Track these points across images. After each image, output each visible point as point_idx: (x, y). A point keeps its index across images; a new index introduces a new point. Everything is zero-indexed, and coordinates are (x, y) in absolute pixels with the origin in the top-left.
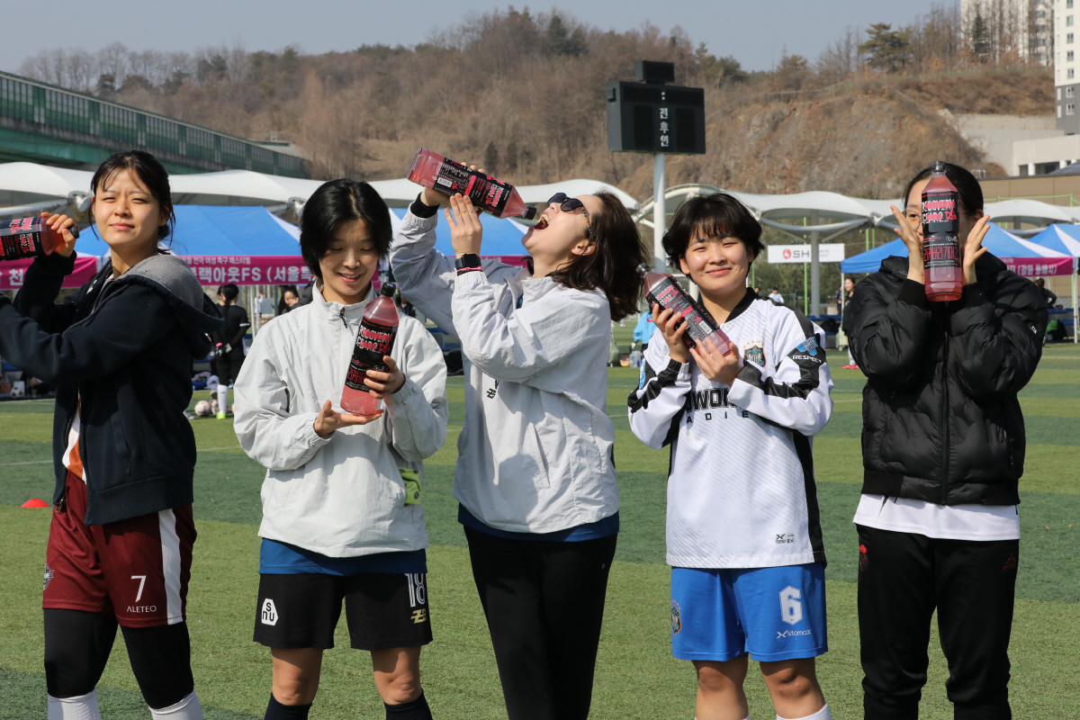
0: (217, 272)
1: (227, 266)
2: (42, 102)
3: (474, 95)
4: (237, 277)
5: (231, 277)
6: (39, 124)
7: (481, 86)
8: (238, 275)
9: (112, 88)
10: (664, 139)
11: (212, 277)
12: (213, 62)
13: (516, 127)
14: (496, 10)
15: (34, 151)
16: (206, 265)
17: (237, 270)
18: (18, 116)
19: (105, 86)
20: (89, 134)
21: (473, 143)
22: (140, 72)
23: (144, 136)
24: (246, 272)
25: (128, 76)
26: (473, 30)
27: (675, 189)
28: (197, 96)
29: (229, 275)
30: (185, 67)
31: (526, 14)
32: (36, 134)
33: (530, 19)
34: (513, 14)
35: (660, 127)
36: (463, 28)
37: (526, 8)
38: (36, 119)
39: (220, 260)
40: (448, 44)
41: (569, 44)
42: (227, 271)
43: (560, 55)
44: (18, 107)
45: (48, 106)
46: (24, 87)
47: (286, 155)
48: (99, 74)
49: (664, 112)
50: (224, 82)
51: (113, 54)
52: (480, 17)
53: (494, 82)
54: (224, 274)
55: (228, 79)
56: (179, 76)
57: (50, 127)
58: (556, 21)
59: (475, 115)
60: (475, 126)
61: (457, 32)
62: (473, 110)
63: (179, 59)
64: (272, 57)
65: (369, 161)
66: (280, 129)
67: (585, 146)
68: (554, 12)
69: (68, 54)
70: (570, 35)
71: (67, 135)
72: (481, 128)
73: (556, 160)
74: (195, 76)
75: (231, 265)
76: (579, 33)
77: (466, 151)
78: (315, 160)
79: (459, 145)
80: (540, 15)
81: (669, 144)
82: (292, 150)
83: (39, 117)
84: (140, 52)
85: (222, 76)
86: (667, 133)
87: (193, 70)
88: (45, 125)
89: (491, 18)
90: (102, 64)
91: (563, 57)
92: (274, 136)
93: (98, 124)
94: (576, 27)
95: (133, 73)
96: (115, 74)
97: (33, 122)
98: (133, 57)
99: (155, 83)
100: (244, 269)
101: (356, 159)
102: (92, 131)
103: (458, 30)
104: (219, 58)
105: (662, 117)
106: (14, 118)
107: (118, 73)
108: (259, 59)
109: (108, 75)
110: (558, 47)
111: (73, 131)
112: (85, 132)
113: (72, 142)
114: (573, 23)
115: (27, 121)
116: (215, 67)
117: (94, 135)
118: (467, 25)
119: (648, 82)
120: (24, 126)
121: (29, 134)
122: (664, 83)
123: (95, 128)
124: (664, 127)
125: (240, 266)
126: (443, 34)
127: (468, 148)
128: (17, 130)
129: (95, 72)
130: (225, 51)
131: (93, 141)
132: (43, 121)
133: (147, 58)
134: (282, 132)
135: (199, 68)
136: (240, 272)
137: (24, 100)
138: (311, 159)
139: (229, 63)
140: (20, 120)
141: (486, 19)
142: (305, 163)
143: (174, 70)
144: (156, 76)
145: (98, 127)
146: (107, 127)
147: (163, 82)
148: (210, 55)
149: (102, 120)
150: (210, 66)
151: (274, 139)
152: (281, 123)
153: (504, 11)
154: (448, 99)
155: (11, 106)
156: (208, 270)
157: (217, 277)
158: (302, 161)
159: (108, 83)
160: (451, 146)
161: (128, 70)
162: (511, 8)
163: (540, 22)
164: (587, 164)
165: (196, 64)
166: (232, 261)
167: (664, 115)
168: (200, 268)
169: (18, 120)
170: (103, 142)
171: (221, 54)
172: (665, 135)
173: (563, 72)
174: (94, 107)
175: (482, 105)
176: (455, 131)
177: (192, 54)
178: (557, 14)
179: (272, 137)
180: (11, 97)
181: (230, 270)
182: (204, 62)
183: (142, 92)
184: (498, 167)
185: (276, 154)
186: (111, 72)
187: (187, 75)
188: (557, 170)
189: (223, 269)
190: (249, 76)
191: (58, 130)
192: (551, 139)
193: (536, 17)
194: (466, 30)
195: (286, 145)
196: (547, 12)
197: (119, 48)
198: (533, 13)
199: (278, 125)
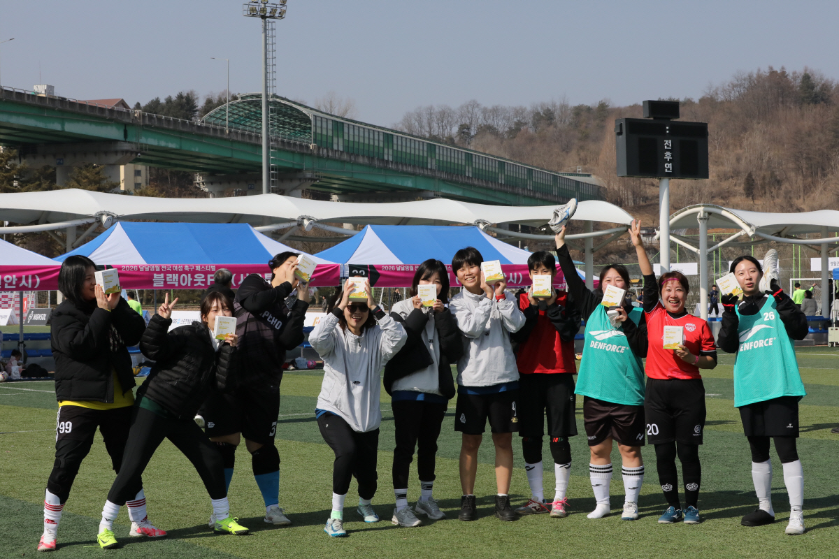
0: (184, 277)
1: (193, 272)
2: (390, 145)
3: (739, 136)
4: (202, 282)
5: (197, 282)
6: (388, 161)
7: (745, 129)
8: (204, 280)
9: (468, 134)
10: (668, 166)
11: (179, 281)
12: (544, 113)
13: (770, 160)
14: (759, 70)
15: (384, 182)
16: (173, 272)
17: (203, 276)
18: (371, 155)
19: (463, 132)
20: (427, 168)
21: (736, 173)
22: (490, 122)
23: (471, 169)
24: (211, 278)
25: (480, 125)
26: (740, 85)
27: (690, 208)
28: (531, 140)
29: (195, 280)
30: (524, 118)
31: (783, 73)
32: (386, 169)
33: (786, 77)
34: (773, 73)
35: (664, 156)
36: (732, 84)
37: (783, 68)
38: (386, 158)
39: (187, 268)
40: (721, 98)
41: (816, 95)
42: (193, 277)
43: (809, 104)
44: (371, 149)
45: (395, 148)
46: (376, 134)
47: (586, 183)
48: (459, 124)
49: (668, 143)
50: (551, 128)
51: (470, 109)
52: (746, 76)
53: (755, 126)
54: (190, 279)
55: (556, 127)
56: (519, 124)
57: (397, 163)
58: (807, 78)
59: (739, 151)
60: (738, 160)
61: (728, 87)
62: (738, 148)
63: (519, 112)
64: (589, 109)
65: (652, 187)
66: (585, 164)
67: (824, 175)
68: (806, 70)
69: (437, 109)
70: (817, 89)
71: (409, 169)
72: (743, 162)
73: (801, 186)
74: (531, 124)
75: (198, 272)
76: (826, 87)
77: (731, 179)
78: (609, 187)
79: (725, 175)
80: (794, 73)
81: (672, 170)
82: (593, 180)
83: (388, 156)
84: (490, 107)
85: (549, 125)
86: (671, 161)
87: (529, 119)
88: (392, 162)
89: (755, 76)
90: (462, 116)
91: (812, 105)
92: (579, 169)
93: (434, 161)
94: (823, 82)
95: (485, 123)
96: (471, 124)
97: (383, 160)
98: (485, 111)
99: (501, 130)
100: (209, 276)
101: (642, 186)
102: (429, 167)
103: (729, 86)
104: (549, 110)
105: (666, 147)
106: (368, 157)
107: (473, 123)
108: (579, 111)
109: (465, 124)
110: (807, 98)
111: (414, 166)
112: (424, 167)
113: (414, 174)
114: (822, 79)
115: (378, 159)
116: (546, 117)
117: (431, 169)
118: (736, 82)
119: (654, 118)
120: (376, 163)
121: (380, 168)
122: (669, 119)
123: (432, 164)
124: (668, 156)
125: (206, 273)
126: (717, 89)
127: (732, 177)
128: (370, 166)
129: (456, 122)
130: (554, 106)
131: (430, 173)
132: (391, 159)
133: (495, 111)
134: (586, 166)
135: (534, 117)
136: (206, 278)
137: (376, 144)
138: (606, 187)
139: (557, 115)
140: (373, 158)
141: (750, 77)
142: (601, 190)
143: (515, 120)
144: (502, 125)
145: (434, 163)
146: (441, 163)
147: (507, 129)
148: (542, 108)
149: (437, 158)
150: (542, 117)
151: (579, 171)
152: (586, 159)
153: (765, 71)
154: (718, 139)
155: (366, 148)
156: (176, 277)
157: (184, 282)
158: (599, 187)
159: (465, 130)
160: (719, 176)
161: (481, 121)
162: (771, 68)
163: (795, 79)
164: (825, 189)
165: (532, 115)
166: (198, 268)
167: (668, 146)
168: (167, 275)
169: (371, 158)
170: (438, 174)
171: (550, 108)
172: (669, 162)
173: (810, 118)
174: (431, 148)
175: (745, 143)
176: (722, 164)
177: (529, 108)
178: (808, 72)
179: (578, 170)
180: (367, 142)
181: (196, 276)
182: (538, 114)
183: (489, 137)
184: (755, 192)
185: (578, 183)
186: (468, 122)
187: (526, 124)
188: (802, 194)
189: (189, 275)
190: (571, 124)
191: (402, 167)
192: (798, 169)
193: (791, 75)
194: (734, 86)
195: (589, 176)
196: (800, 71)
197: (475, 105)
198: (789, 71)
199: (584, 161)
